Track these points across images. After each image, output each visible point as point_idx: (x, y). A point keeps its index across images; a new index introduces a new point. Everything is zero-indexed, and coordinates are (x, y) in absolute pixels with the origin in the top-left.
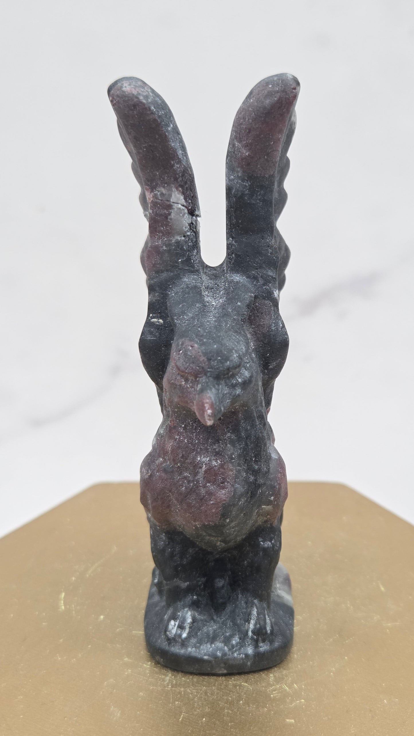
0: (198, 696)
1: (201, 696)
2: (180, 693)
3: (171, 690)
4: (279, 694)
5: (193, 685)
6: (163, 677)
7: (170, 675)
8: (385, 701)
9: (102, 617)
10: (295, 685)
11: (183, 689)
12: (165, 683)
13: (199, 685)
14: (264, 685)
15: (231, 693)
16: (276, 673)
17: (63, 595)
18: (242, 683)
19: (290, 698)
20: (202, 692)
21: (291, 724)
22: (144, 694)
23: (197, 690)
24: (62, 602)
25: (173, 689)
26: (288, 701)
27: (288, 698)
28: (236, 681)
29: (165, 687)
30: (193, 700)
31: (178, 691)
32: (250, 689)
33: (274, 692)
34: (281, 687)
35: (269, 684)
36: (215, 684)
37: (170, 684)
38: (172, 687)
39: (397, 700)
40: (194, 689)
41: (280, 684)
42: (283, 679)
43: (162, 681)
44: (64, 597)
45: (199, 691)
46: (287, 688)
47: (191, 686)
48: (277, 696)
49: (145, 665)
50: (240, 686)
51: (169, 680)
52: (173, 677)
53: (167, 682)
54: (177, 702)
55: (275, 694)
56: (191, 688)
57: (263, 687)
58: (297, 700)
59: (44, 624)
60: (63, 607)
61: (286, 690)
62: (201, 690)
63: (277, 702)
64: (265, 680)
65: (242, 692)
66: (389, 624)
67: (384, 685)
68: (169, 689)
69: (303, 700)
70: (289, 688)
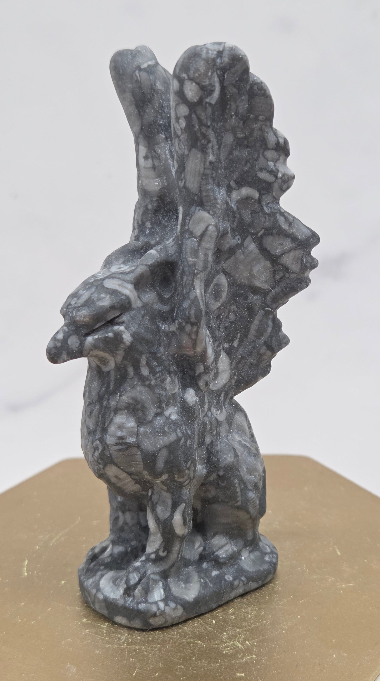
0: (153, 653)
1: (155, 653)
2: (135, 650)
3: (127, 648)
4: (232, 651)
5: (148, 643)
6: (119, 636)
7: (126, 634)
8: (334, 655)
9: (63, 582)
10: (247, 642)
11: (138, 647)
12: (121, 642)
13: (154, 643)
14: (217, 642)
15: (185, 650)
16: (230, 631)
17: (26, 562)
18: (196, 641)
19: (242, 654)
20: (156, 649)
21: (241, 678)
22: (100, 652)
23: (152, 647)
24: (25, 569)
25: (129, 647)
26: (240, 656)
27: (240, 654)
28: (191, 639)
29: (120, 645)
30: (147, 656)
31: (133, 649)
32: (203, 646)
33: (226, 649)
34: (234, 644)
35: (222, 641)
36: (170, 642)
37: (126, 643)
38: (128, 645)
39: (346, 654)
40: (149, 647)
41: (233, 641)
42: (236, 636)
43: (118, 640)
44: (27, 564)
45: (154, 649)
46: (239, 645)
47: (146, 644)
48: (230, 652)
49: (102, 626)
50: (194, 643)
51: (125, 639)
52: (129, 636)
53: (122, 641)
54: (132, 659)
55: (227, 650)
56: (146, 645)
57: (216, 644)
58: (248, 656)
59: (6, 589)
60: (26, 574)
61: (239, 647)
62: (155, 648)
63: (229, 658)
64: (219, 638)
65: (195, 649)
66: (343, 586)
67: (334, 641)
68: (124, 647)
69: (254, 656)
70: (242, 645)
